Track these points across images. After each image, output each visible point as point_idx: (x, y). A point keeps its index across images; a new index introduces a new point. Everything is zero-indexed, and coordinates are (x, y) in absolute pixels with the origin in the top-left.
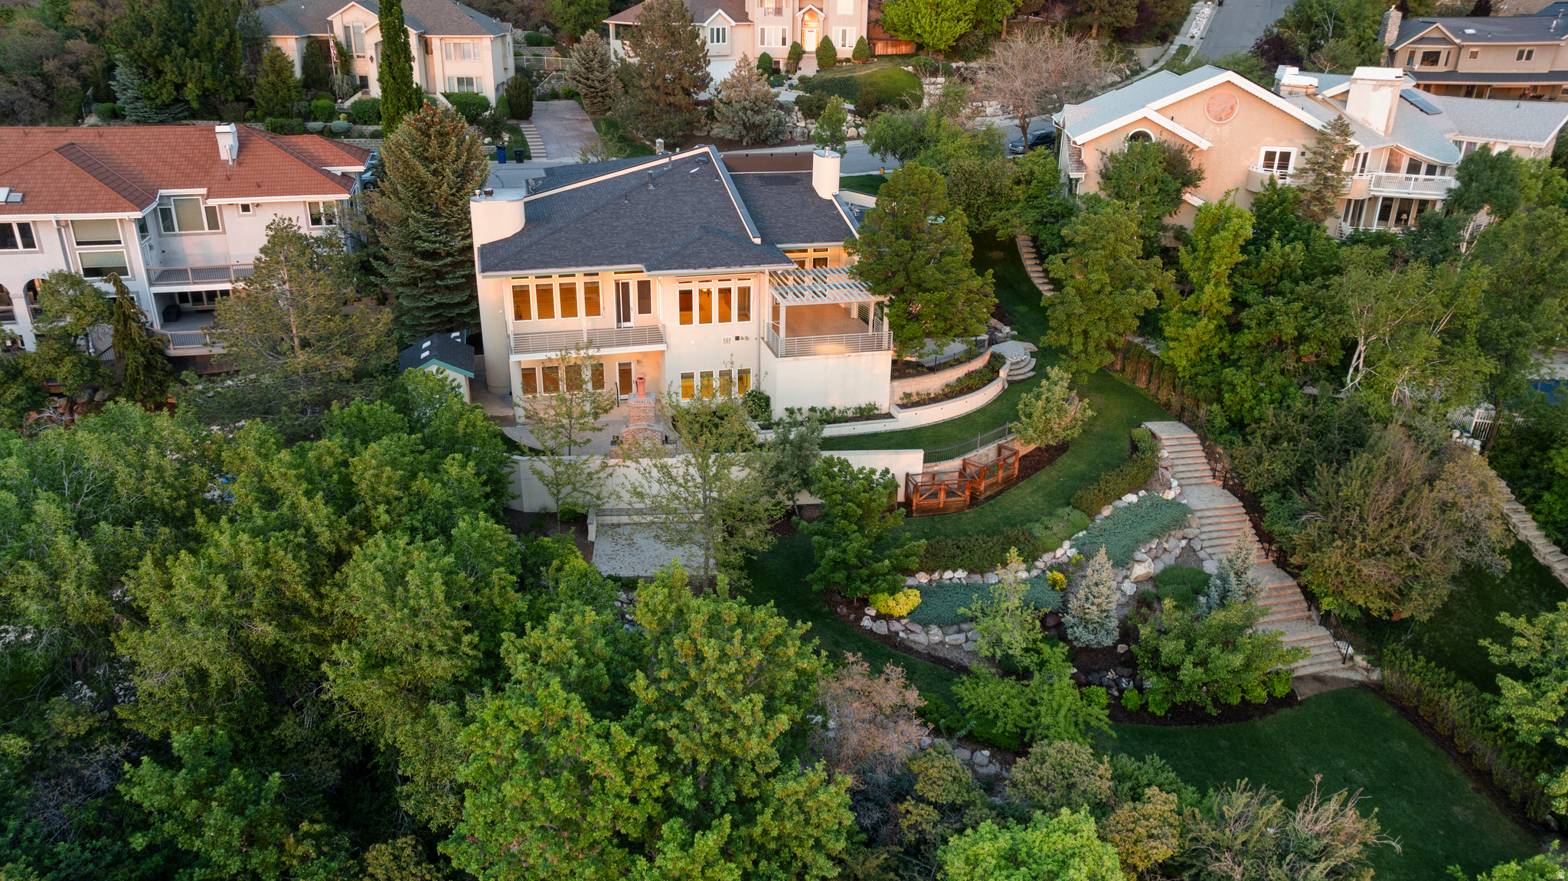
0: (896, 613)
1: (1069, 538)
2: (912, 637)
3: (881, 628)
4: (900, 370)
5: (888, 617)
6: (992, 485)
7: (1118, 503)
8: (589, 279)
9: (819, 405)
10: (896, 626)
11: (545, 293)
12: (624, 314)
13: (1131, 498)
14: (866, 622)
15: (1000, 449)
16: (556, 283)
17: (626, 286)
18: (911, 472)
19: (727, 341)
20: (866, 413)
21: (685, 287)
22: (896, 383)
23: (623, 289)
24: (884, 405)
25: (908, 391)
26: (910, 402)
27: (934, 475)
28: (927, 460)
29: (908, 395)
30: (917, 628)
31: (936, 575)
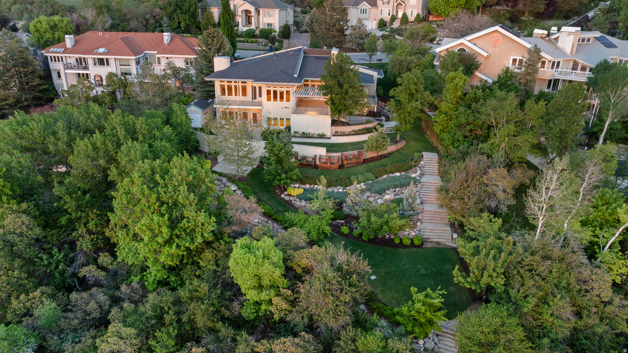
0: (293, 194)
1: (364, 182)
2: (296, 202)
3: (287, 198)
4: (334, 123)
5: (289, 195)
6: (350, 163)
7: (391, 175)
8: (243, 84)
9: (305, 132)
10: (292, 198)
11: (230, 88)
12: (254, 97)
13: (398, 174)
14: (283, 196)
15: (359, 152)
16: (233, 84)
17: (255, 88)
18: (322, 154)
19: (282, 108)
20: (322, 136)
21: (269, 89)
22: (333, 127)
23: (254, 89)
24: (328, 134)
25: (337, 130)
26: (336, 134)
27: (330, 157)
28: (327, 151)
29: (336, 132)
30: (298, 200)
31: (312, 186)
